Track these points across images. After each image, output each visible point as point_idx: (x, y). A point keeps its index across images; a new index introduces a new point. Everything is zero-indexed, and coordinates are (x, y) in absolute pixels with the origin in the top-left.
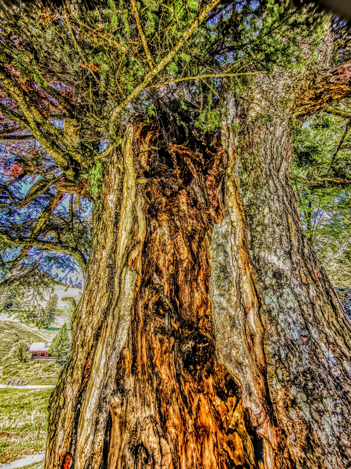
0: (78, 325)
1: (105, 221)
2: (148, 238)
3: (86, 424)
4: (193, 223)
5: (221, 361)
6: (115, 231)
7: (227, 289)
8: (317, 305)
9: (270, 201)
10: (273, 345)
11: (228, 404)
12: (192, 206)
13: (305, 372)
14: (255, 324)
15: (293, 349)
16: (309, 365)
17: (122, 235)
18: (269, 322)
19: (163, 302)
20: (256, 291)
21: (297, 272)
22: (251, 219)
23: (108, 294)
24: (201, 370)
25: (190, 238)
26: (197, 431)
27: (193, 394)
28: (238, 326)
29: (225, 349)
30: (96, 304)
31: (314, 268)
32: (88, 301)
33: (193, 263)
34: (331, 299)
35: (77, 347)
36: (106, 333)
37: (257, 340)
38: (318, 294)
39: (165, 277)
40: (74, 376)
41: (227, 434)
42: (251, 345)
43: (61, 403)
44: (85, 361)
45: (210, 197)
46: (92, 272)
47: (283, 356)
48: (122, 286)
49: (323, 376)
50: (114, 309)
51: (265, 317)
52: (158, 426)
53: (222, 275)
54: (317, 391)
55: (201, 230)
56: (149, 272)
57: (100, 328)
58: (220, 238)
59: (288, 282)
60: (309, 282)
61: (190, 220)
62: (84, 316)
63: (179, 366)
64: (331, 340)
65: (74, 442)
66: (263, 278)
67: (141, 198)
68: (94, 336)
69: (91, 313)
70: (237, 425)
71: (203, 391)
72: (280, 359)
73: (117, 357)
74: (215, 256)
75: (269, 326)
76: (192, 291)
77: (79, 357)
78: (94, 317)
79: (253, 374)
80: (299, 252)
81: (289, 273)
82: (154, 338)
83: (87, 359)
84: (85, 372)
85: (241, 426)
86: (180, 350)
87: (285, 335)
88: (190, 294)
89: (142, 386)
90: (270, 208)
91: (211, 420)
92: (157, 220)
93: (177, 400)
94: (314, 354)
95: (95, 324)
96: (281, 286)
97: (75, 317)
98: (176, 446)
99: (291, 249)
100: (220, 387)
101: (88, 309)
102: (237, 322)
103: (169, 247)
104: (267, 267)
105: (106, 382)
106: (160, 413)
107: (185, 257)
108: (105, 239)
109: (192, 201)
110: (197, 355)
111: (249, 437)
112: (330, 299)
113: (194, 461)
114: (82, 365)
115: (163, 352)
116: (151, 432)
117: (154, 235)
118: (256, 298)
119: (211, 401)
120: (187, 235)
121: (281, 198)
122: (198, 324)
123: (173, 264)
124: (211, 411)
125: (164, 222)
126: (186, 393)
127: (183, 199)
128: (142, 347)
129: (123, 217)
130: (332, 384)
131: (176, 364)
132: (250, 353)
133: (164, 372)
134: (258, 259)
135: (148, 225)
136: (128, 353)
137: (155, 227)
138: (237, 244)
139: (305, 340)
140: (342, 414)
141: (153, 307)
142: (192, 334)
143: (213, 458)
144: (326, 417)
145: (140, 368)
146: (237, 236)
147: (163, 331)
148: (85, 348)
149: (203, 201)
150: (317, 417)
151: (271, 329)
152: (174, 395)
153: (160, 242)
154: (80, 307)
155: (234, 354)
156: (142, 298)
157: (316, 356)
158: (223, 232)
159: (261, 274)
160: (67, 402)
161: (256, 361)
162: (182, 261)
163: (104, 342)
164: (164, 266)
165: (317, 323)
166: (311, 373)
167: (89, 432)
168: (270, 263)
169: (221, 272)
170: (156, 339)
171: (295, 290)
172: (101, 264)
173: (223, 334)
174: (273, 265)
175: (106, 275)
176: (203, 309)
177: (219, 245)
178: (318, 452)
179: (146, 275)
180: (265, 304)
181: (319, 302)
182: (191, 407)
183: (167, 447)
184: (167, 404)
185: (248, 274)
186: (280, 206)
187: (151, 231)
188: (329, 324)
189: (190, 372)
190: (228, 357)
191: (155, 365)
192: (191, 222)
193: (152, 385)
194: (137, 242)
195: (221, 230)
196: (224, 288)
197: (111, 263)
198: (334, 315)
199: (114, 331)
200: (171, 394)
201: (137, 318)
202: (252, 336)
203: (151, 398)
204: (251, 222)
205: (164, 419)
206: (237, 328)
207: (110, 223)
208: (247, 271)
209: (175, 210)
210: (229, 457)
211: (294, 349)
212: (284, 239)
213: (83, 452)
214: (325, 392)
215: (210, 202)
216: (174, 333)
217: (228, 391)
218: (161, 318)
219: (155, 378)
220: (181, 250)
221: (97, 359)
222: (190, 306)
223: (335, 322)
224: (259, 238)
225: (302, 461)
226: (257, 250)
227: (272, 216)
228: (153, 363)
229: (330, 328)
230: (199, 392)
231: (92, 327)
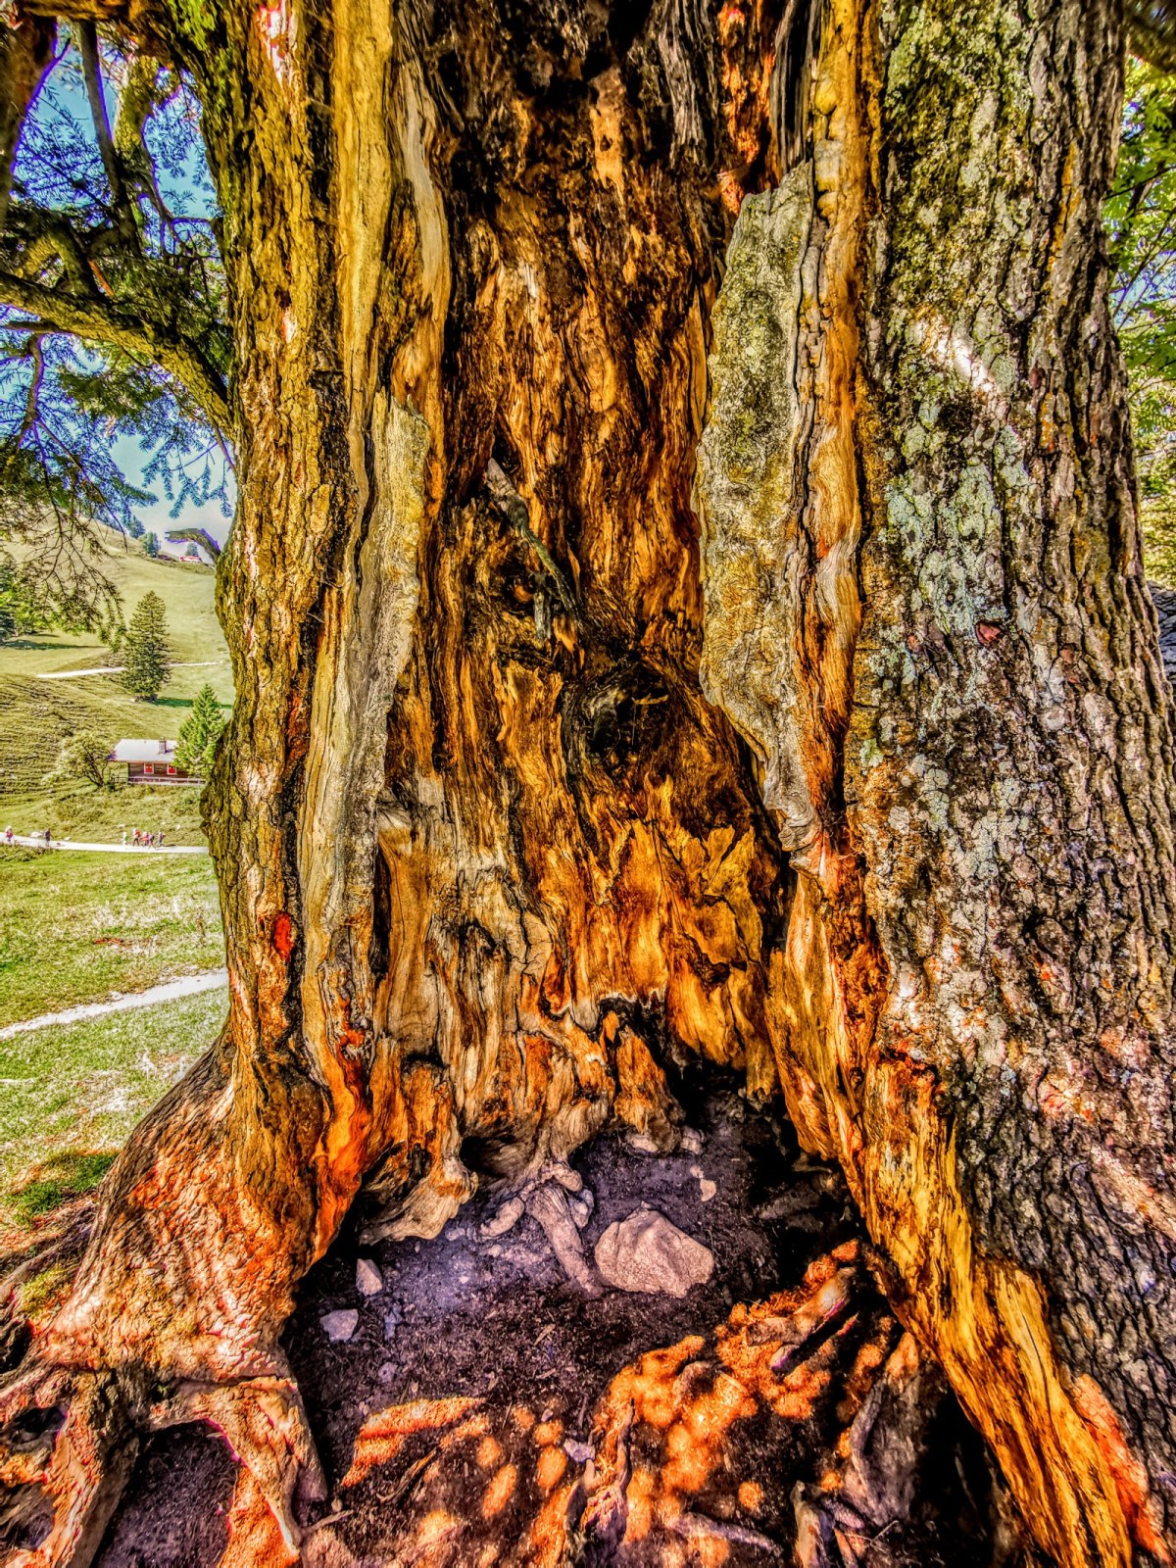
0: (239, 601)
1: (269, 166)
2: (461, 304)
3: (317, 856)
4: (645, 246)
5: (714, 695)
6: (321, 215)
7: (760, 472)
8: (1063, 527)
9: (1014, 63)
10: (885, 651)
11: (711, 843)
12: (647, 162)
13: (964, 718)
14: (839, 594)
15: (944, 659)
16: (980, 703)
17: (352, 241)
18: (885, 583)
19: (524, 567)
20: (862, 481)
21: (1030, 408)
22: (906, 171)
23: (326, 489)
24: (640, 763)
25: (628, 320)
26: (620, 902)
27: (613, 822)
28: (781, 597)
29: (729, 665)
30: (290, 527)
31: (1094, 397)
32: (259, 516)
33: (637, 424)
34: (1117, 514)
35: (250, 667)
36: (340, 626)
37: (836, 642)
38: (1079, 492)
39: (533, 478)
40: (259, 743)
41: (699, 906)
42: (813, 655)
43: (237, 809)
44: (284, 701)
45: (730, 109)
46: (256, 413)
47: (909, 677)
48: (378, 466)
49: (1016, 728)
50: (358, 549)
51: (875, 571)
52: (518, 891)
53: (749, 418)
54: (984, 764)
55: (676, 281)
56: (471, 451)
57: (317, 607)
58: (762, 260)
59: (988, 445)
60: (1062, 447)
61: (634, 234)
62: (254, 570)
63: (577, 754)
64: (1072, 636)
65: (293, 891)
66: (897, 434)
67: (417, 90)
68: (302, 633)
69: (279, 557)
70: (727, 887)
71: (642, 817)
72: (898, 688)
73: (387, 698)
74: (730, 343)
75: (884, 594)
76: (626, 532)
77: (263, 692)
78: (291, 570)
79: (806, 733)
80: (1059, 332)
81: (1001, 411)
82: (497, 674)
83: (290, 698)
84: (292, 733)
85: (738, 890)
86: (580, 715)
87: (930, 621)
88: (620, 540)
89: (467, 799)
90: (1002, 103)
91: (658, 879)
92: (498, 230)
93: (569, 834)
94: (1007, 673)
95: (297, 594)
96: (958, 458)
97: (226, 581)
98: (564, 932)
99: (1035, 313)
100: (692, 808)
101: (265, 546)
102: (779, 584)
103: (545, 359)
104: (924, 386)
105: (358, 762)
106: (521, 862)
107: (607, 404)
108: (285, 258)
109: (645, 132)
110: (630, 728)
111: (755, 910)
112: (1111, 514)
113: (610, 957)
114: (277, 712)
115: (528, 716)
116: (499, 899)
117: (484, 299)
118: (856, 509)
119: (663, 838)
120: (617, 304)
121: (1063, 50)
122: (638, 639)
123: (559, 430)
124: (662, 859)
125: (525, 243)
126: (594, 819)
127: (606, 120)
128: (461, 698)
129: (349, 145)
130: (1033, 745)
131: (565, 749)
132: (806, 679)
133: (532, 770)
134: (898, 352)
135: (458, 244)
136: (418, 710)
137: (486, 256)
138: (823, 296)
139: (990, 633)
140: (1034, 816)
141: (491, 580)
142: (618, 669)
143: (658, 951)
144: (988, 822)
145: (458, 756)
146: (830, 260)
147: (525, 653)
148: (278, 667)
149: (696, 132)
150: (962, 820)
151: (888, 604)
152: (559, 824)
153: (509, 333)
154: (237, 546)
155: (758, 679)
156: (452, 542)
157: (1011, 680)
158: (777, 236)
159: (897, 413)
160: (252, 807)
161: (820, 701)
162: (593, 418)
163: (337, 652)
164: (527, 433)
165: (1044, 584)
166: (979, 723)
167: (330, 873)
168: (936, 369)
169: (747, 406)
170: (504, 678)
171: (1005, 473)
172: (283, 371)
173: (730, 621)
174: (950, 375)
175: (313, 417)
176: (658, 592)
177: (752, 294)
178: (942, 894)
179: (460, 462)
180: (886, 525)
181: (1073, 518)
182: (607, 852)
183: (542, 931)
184: (540, 844)
185: (845, 422)
186: (1049, 96)
187: (471, 276)
188: (1081, 589)
189: (609, 770)
190: (738, 686)
191: (505, 750)
192: (638, 242)
193: (496, 798)
194: (418, 310)
195: (766, 224)
196: (750, 468)
197: (323, 366)
198: (1106, 567)
199: (365, 621)
200: (553, 822)
201: (439, 609)
202: (822, 631)
203: (497, 827)
204: (901, 183)
205: (532, 876)
206: (777, 602)
207: (291, 171)
208: (843, 409)
209: (569, 182)
210: (697, 949)
211: (950, 658)
212: (1021, 263)
213: (321, 914)
214: (1004, 767)
215: (726, 137)
216: (561, 662)
217: (714, 815)
218: (520, 617)
219: (504, 782)
220: (592, 372)
221: (321, 696)
222: (616, 581)
223: (1102, 587)
224: (917, 260)
225: (894, 915)
226: (899, 314)
227: (999, 144)
228: (497, 744)
229: (1079, 602)
230: (632, 816)
231: (290, 601)
